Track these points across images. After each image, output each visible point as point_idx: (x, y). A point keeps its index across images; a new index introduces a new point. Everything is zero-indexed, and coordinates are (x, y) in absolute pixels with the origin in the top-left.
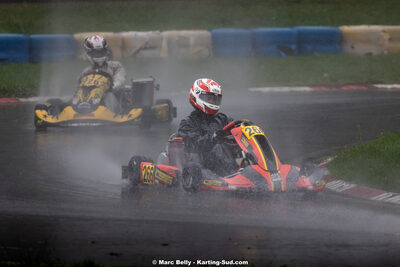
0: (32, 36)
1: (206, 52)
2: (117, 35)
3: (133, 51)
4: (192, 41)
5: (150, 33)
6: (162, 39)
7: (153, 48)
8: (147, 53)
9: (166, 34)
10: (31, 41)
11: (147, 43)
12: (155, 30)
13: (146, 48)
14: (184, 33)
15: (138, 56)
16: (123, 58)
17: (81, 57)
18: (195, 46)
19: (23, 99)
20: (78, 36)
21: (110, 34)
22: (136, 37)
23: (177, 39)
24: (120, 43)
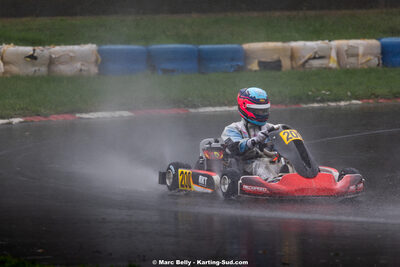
0: (202, 47)
1: (375, 61)
2: (286, 45)
3: (303, 60)
4: (361, 50)
5: (319, 43)
6: (331, 48)
7: (321, 57)
8: (316, 63)
9: (335, 43)
10: (200, 52)
11: (316, 53)
12: (323, 40)
13: (315, 58)
14: (352, 42)
15: (307, 66)
16: (292, 68)
17: (250, 67)
18: (364, 55)
19: (192, 110)
20: (246, 46)
21: (279, 44)
22: (306, 46)
23: (346, 48)
24: (289, 53)
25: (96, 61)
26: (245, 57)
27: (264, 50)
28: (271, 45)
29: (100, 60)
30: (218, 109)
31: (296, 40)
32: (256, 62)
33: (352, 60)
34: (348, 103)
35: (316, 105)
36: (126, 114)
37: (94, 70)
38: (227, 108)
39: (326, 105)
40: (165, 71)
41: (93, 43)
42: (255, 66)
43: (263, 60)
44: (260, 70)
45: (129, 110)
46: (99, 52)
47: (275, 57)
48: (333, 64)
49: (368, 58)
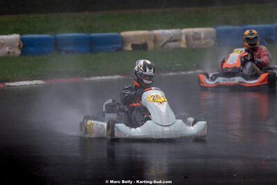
0: (92, 35)
1: (212, 42)
2: (151, 32)
3: (162, 43)
4: (202, 35)
5: (174, 30)
6: (182, 34)
7: (175, 41)
8: (171, 45)
9: (184, 31)
10: (91, 38)
11: (171, 38)
12: (176, 28)
13: (171, 41)
14: (196, 30)
15: (165, 47)
16: (155, 48)
17: (125, 48)
18: (205, 38)
19: (86, 79)
20: (123, 34)
21: (146, 32)
22: (164, 33)
23: (192, 34)
24: (153, 38)
25: (19, 46)
26: (123, 41)
27: (136, 36)
28: (141, 32)
29: (22, 45)
30: (104, 78)
31: (157, 29)
32: (130, 44)
33: (197, 42)
34: (193, 72)
35: (171, 74)
36: (40, 82)
37: (18, 52)
38: (110, 77)
39: (178, 74)
40: (67, 52)
41: (17, 33)
42: (129, 48)
43: (135, 43)
44: (133, 50)
45: (42, 79)
46: (21, 39)
47: (143, 41)
48: (183, 45)
49: (208, 40)
